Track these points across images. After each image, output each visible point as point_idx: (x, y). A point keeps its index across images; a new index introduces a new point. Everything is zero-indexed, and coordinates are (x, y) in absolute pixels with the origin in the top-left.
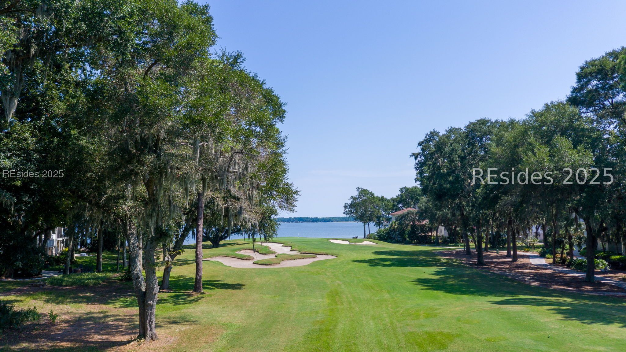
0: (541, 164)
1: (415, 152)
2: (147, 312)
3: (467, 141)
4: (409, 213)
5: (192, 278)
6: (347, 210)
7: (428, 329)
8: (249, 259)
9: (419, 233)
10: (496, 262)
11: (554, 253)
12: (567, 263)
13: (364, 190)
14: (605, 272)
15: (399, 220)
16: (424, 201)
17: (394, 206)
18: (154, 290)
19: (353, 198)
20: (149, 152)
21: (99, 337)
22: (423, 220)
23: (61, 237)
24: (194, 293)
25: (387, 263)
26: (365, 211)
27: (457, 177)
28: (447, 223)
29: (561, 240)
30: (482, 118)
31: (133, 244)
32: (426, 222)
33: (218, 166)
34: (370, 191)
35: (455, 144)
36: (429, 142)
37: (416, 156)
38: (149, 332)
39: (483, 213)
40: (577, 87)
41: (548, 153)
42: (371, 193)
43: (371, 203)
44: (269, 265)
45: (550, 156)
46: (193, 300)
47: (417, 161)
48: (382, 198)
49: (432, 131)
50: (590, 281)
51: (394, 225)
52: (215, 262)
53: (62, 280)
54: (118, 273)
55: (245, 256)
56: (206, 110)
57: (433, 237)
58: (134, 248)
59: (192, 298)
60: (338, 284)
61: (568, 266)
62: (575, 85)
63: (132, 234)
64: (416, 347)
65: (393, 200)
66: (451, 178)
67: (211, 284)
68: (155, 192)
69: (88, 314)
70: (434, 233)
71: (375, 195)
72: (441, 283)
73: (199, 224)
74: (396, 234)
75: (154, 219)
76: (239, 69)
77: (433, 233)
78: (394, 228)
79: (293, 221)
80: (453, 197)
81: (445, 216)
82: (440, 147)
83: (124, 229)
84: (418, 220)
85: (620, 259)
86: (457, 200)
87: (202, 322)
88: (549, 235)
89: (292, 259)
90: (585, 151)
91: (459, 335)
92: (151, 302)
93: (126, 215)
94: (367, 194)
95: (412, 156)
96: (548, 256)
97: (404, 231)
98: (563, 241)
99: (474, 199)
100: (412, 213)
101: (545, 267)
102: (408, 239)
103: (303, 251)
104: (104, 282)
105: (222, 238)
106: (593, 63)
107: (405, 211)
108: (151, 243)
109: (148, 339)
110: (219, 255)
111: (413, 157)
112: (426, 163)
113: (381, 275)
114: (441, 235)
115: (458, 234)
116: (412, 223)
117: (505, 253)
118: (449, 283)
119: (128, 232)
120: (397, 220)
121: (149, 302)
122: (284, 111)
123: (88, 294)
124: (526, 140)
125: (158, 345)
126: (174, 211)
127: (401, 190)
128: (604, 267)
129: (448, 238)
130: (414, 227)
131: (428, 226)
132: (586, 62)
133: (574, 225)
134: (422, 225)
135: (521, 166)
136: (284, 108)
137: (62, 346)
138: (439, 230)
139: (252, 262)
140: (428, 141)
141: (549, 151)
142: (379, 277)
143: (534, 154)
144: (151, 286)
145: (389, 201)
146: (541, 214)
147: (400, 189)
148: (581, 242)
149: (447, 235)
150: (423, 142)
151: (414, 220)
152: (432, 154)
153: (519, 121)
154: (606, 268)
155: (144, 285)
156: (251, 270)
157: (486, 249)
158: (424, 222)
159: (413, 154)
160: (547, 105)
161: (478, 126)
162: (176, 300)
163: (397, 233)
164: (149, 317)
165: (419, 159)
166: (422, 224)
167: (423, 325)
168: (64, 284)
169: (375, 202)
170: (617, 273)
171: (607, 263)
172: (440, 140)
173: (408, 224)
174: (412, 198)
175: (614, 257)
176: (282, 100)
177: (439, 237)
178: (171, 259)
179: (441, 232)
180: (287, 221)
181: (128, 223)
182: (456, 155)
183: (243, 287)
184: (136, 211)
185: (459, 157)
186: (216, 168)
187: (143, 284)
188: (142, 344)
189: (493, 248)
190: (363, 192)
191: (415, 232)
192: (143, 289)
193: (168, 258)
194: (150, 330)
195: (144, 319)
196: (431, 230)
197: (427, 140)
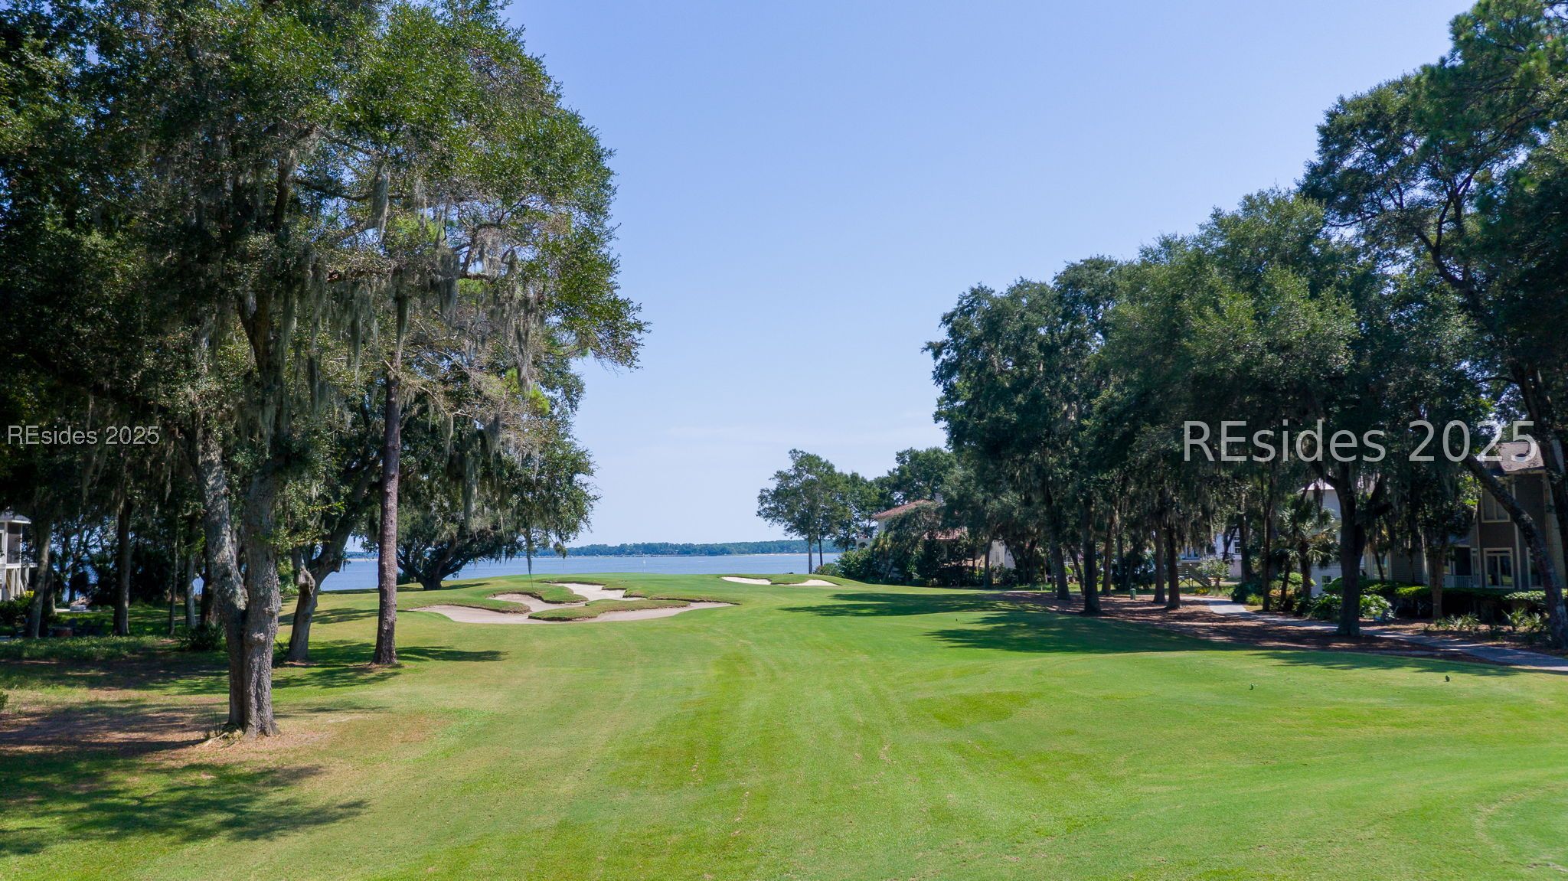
0: (1235, 336)
1: (934, 341)
2: (250, 661)
3: (1060, 309)
4: (919, 512)
5: (368, 645)
6: (766, 505)
7: (964, 692)
8: (516, 611)
9: (944, 561)
10: (1131, 611)
11: (1263, 591)
12: (1295, 608)
13: (808, 455)
14: (1383, 621)
15: (896, 529)
16: (956, 479)
17: (882, 496)
18: (268, 605)
19: (780, 475)
20: (257, 230)
21: (122, 735)
22: (954, 526)
23: (16, 560)
24: (374, 666)
25: (865, 611)
26: (812, 509)
27: (1036, 397)
28: (1010, 531)
29: (1281, 552)
30: (1095, 256)
31: (213, 489)
32: (961, 533)
33: (439, 258)
34: (824, 460)
35: (1030, 315)
36: (969, 313)
37: (937, 349)
38: (254, 713)
39: (1099, 480)
40: (1321, 163)
41: (1252, 311)
42: (826, 464)
43: (825, 489)
44: (569, 620)
45: (1256, 317)
46: (373, 679)
47: (939, 361)
48: (855, 477)
49: (976, 287)
50: (1349, 634)
51: (881, 542)
52: (430, 615)
53: (20, 648)
54: (172, 637)
55: (506, 604)
56: (407, 92)
57: (977, 572)
58: (215, 499)
59: (372, 675)
60: (744, 645)
61: (1298, 614)
62: (1316, 159)
63: (211, 463)
64: (936, 721)
65: (881, 482)
66: (1019, 398)
67: (419, 653)
68: (271, 347)
69: (90, 703)
70: (980, 563)
71: (837, 470)
72: (997, 637)
73: (388, 490)
74: (887, 564)
75: (271, 412)
76: (494, 26)
77: (977, 561)
78: (883, 548)
79: (630, 554)
80: (1026, 447)
81: (1007, 511)
82: (994, 322)
83: (189, 453)
84: (943, 529)
85: (1418, 591)
86: (1035, 455)
87: (396, 708)
88: (1254, 551)
89: (627, 610)
90: (1338, 304)
91: (1038, 695)
92: (261, 636)
93: (194, 415)
94: (818, 467)
95: (927, 349)
96: (1251, 598)
97: (908, 556)
98: (1287, 556)
99: (1076, 450)
100: (927, 510)
101: (1246, 617)
102: (916, 576)
103: (654, 596)
104: (134, 652)
105: (446, 571)
106: (1358, 104)
107: (910, 506)
108: (262, 482)
109: (253, 731)
110: (439, 603)
111: (930, 352)
112: (960, 364)
113: (848, 627)
114: (996, 565)
115: (1038, 560)
116: (926, 536)
117: (1151, 597)
118: (1015, 637)
119: (200, 460)
120: (889, 529)
121: (256, 636)
122: (609, 173)
123: (92, 672)
124: (1201, 282)
125: (279, 744)
126: (322, 398)
127: (900, 457)
128: (1381, 612)
129: (1015, 572)
130: (931, 546)
131: (966, 544)
132: (1342, 100)
133: (1313, 516)
134: (953, 540)
135: (1189, 341)
136: (608, 163)
137: (21, 751)
138: (992, 553)
139: (526, 616)
140: (965, 311)
141: (1254, 305)
142: (845, 630)
143: (1219, 311)
144: (262, 594)
145: (870, 485)
146: (1234, 485)
147: (898, 454)
148: (1330, 558)
149: (1012, 566)
150: (953, 315)
151: (931, 529)
152: (976, 343)
153: (1182, 240)
154: (1385, 614)
155: (243, 594)
156: (521, 628)
157: (1106, 592)
158: (957, 534)
159: (930, 346)
160: (1249, 198)
161: (1086, 272)
162: (328, 679)
163: (891, 561)
164: (255, 675)
165: (944, 356)
166: (951, 537)
167: (951, 687)
168: (26, 654)
169: (835, 486)
170: (1412, 623)
171: (1389, 604)
172: (994, 305)
173: (917, 539)
174: (927, 478)
175: (1405, 590)
176: (604, 144)
177: (994, 570)
178: (314, 582)
179: (997, 558)
180: (615, 554)
181: (200, 433)
182: (1032, 340)
183: (502, 656)
184: (220, 407)
185: (1041, 347)
186: (432, 265)
187: (239, 591)
188: (237, 743)
189: (1123, 589)
190: (807, 462)
191: (934, 559)
192: (241, 603)
193: (307, 578)
194: (258, 710)
195: (242, 680)
196: (972, 553)
197: (962, 309)
